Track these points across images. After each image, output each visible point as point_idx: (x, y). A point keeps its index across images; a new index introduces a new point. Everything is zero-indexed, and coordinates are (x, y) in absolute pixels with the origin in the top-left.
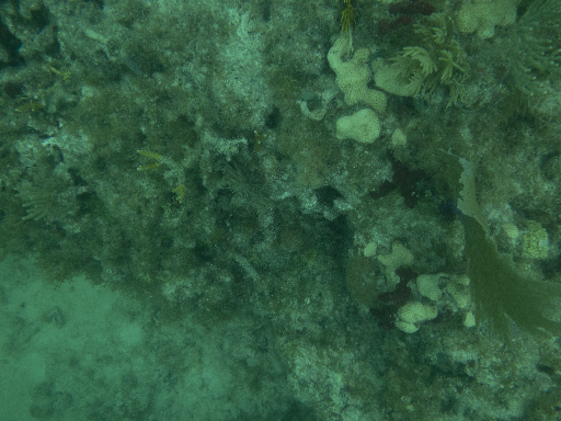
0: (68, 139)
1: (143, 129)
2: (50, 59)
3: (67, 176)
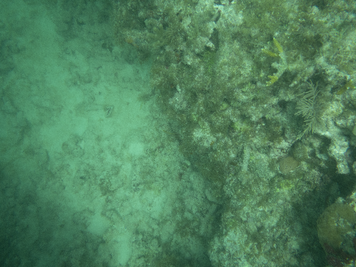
0: (231, 12)
1: (276, 34)
3: (211, 31)
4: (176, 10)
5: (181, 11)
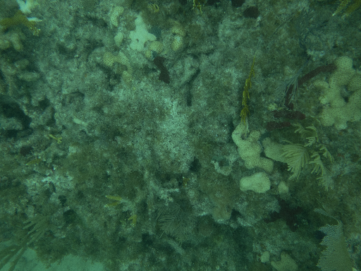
0: (60, 179)
2: (49, 128)
3: (58, 201)
4: (11, 212)
5: (16, 209)
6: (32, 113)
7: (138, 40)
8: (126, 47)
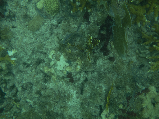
2: (14, 98)
6: (6, 91)
7: (61, 65)
8: (55, 67)
